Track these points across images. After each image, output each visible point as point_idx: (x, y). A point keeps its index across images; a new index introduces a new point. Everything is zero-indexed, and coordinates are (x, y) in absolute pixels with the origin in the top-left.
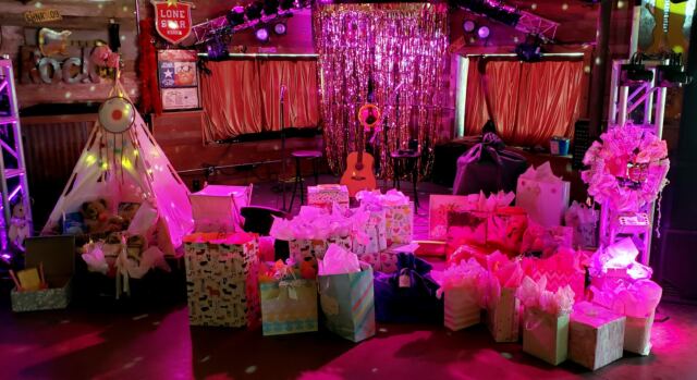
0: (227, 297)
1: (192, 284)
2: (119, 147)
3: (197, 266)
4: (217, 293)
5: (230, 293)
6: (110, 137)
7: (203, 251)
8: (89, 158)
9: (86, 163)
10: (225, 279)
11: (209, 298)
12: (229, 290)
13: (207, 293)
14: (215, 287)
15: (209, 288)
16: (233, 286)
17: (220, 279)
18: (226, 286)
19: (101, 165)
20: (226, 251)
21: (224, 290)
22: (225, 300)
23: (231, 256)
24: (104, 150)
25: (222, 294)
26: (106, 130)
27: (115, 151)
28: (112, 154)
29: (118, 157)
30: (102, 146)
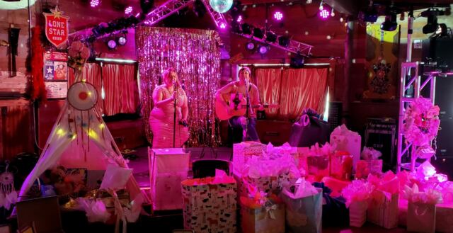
0: (223, 224)
1: (195, 218)
2: (86, 121)
3: (200, 203)
4: (216, 222)
5: (225, 221)
6: (78, 113)
7: (206, 191)
8: (60, 132)
9: (56, 135)
10: (222, 211)
11: (209, 227)
12: (225, 218)
13: (208, 223)
14: (213, 217)
15: (209, 219)
16: (228, 215)
17: (218, 211)
18: (222, 216)
19: (71, 136)
20: (223, 189)
21: (222, 220)
22: (222, 227)
23: (227, 192)
24: (72, 124)
25: (219, 222)
26: (75, 108)
27: (83, 125)
28: (79, 128)
29: (85, 129)
30: (70, 121)
